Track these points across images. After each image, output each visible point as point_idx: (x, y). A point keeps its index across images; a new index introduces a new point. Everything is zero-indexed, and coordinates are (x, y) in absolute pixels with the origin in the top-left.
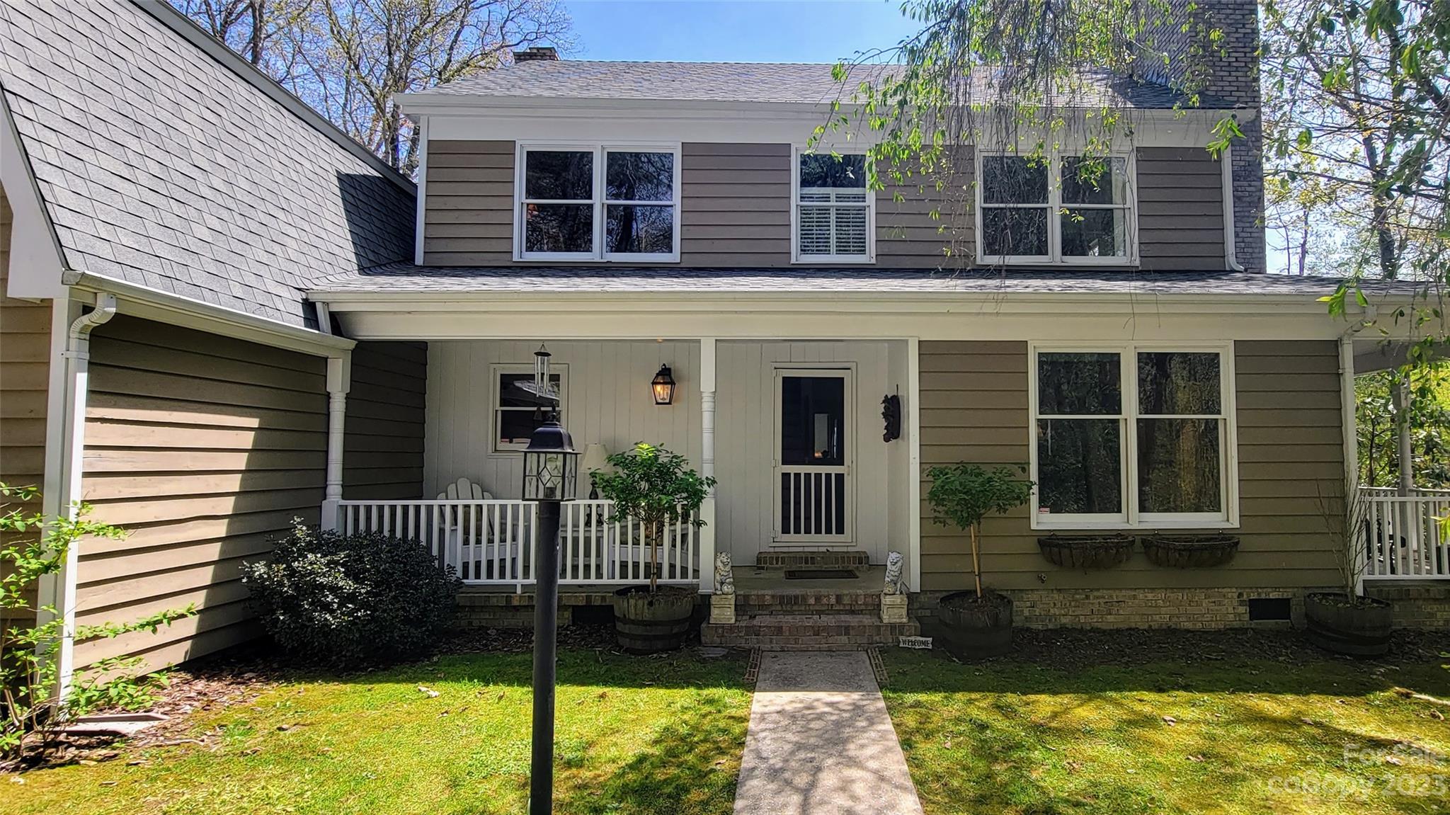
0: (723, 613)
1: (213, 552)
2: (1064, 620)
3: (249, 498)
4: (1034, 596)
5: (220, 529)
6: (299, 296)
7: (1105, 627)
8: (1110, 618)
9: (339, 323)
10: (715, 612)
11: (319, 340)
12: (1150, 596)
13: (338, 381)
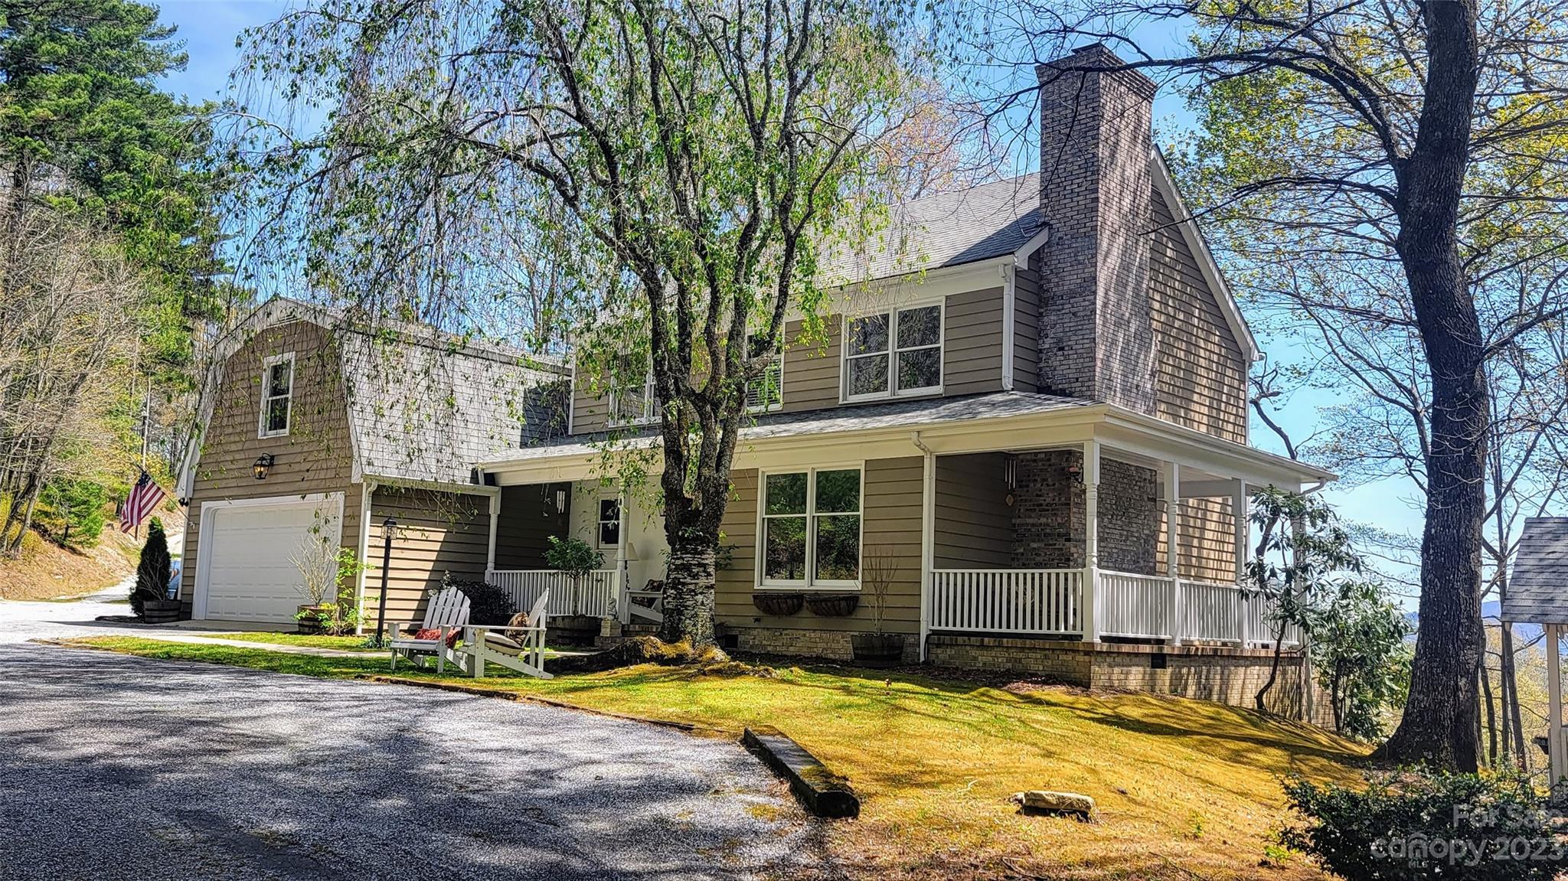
0: (606, 632)
1: (422, 585)
2: (769, 648)
3: (442, 564)
4: (755, 632)
5: (426, 575)
6: (470, 467)
7: (789, 654)
8: (791, 649)
9: (491, 479)
10: (603, 630)
11: (483, 489)
12: (813, 635)
13: (494, 509)
